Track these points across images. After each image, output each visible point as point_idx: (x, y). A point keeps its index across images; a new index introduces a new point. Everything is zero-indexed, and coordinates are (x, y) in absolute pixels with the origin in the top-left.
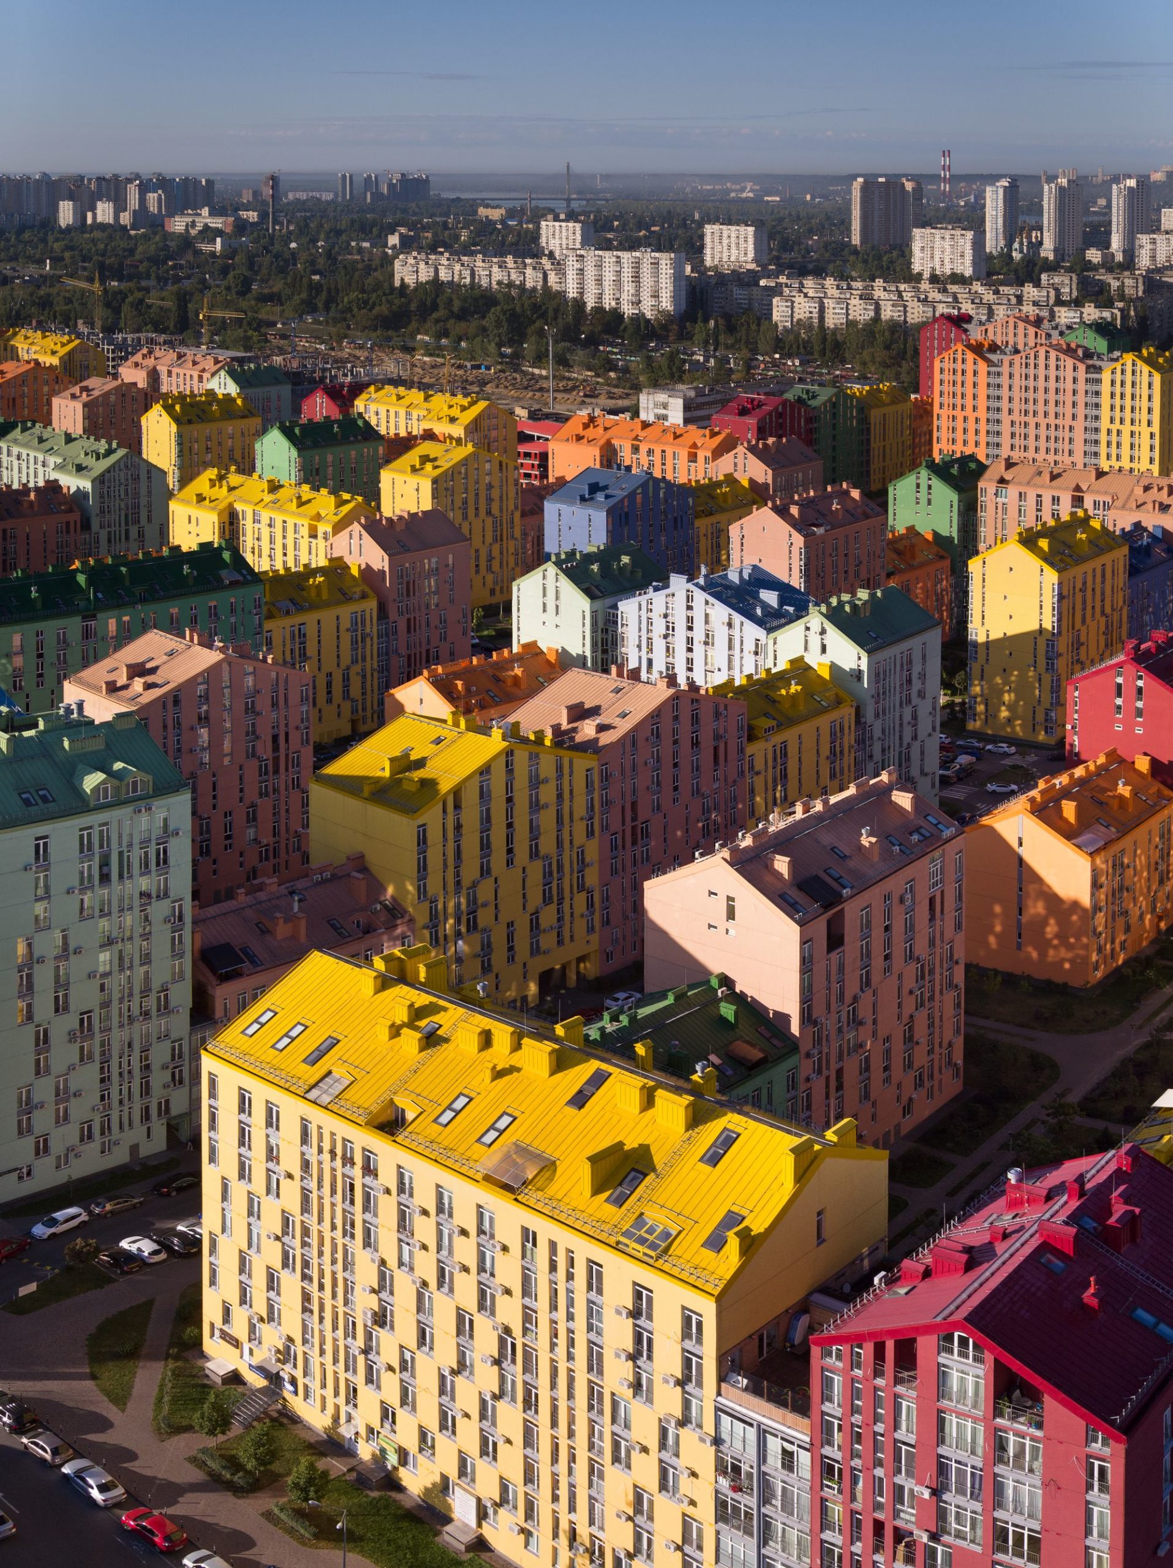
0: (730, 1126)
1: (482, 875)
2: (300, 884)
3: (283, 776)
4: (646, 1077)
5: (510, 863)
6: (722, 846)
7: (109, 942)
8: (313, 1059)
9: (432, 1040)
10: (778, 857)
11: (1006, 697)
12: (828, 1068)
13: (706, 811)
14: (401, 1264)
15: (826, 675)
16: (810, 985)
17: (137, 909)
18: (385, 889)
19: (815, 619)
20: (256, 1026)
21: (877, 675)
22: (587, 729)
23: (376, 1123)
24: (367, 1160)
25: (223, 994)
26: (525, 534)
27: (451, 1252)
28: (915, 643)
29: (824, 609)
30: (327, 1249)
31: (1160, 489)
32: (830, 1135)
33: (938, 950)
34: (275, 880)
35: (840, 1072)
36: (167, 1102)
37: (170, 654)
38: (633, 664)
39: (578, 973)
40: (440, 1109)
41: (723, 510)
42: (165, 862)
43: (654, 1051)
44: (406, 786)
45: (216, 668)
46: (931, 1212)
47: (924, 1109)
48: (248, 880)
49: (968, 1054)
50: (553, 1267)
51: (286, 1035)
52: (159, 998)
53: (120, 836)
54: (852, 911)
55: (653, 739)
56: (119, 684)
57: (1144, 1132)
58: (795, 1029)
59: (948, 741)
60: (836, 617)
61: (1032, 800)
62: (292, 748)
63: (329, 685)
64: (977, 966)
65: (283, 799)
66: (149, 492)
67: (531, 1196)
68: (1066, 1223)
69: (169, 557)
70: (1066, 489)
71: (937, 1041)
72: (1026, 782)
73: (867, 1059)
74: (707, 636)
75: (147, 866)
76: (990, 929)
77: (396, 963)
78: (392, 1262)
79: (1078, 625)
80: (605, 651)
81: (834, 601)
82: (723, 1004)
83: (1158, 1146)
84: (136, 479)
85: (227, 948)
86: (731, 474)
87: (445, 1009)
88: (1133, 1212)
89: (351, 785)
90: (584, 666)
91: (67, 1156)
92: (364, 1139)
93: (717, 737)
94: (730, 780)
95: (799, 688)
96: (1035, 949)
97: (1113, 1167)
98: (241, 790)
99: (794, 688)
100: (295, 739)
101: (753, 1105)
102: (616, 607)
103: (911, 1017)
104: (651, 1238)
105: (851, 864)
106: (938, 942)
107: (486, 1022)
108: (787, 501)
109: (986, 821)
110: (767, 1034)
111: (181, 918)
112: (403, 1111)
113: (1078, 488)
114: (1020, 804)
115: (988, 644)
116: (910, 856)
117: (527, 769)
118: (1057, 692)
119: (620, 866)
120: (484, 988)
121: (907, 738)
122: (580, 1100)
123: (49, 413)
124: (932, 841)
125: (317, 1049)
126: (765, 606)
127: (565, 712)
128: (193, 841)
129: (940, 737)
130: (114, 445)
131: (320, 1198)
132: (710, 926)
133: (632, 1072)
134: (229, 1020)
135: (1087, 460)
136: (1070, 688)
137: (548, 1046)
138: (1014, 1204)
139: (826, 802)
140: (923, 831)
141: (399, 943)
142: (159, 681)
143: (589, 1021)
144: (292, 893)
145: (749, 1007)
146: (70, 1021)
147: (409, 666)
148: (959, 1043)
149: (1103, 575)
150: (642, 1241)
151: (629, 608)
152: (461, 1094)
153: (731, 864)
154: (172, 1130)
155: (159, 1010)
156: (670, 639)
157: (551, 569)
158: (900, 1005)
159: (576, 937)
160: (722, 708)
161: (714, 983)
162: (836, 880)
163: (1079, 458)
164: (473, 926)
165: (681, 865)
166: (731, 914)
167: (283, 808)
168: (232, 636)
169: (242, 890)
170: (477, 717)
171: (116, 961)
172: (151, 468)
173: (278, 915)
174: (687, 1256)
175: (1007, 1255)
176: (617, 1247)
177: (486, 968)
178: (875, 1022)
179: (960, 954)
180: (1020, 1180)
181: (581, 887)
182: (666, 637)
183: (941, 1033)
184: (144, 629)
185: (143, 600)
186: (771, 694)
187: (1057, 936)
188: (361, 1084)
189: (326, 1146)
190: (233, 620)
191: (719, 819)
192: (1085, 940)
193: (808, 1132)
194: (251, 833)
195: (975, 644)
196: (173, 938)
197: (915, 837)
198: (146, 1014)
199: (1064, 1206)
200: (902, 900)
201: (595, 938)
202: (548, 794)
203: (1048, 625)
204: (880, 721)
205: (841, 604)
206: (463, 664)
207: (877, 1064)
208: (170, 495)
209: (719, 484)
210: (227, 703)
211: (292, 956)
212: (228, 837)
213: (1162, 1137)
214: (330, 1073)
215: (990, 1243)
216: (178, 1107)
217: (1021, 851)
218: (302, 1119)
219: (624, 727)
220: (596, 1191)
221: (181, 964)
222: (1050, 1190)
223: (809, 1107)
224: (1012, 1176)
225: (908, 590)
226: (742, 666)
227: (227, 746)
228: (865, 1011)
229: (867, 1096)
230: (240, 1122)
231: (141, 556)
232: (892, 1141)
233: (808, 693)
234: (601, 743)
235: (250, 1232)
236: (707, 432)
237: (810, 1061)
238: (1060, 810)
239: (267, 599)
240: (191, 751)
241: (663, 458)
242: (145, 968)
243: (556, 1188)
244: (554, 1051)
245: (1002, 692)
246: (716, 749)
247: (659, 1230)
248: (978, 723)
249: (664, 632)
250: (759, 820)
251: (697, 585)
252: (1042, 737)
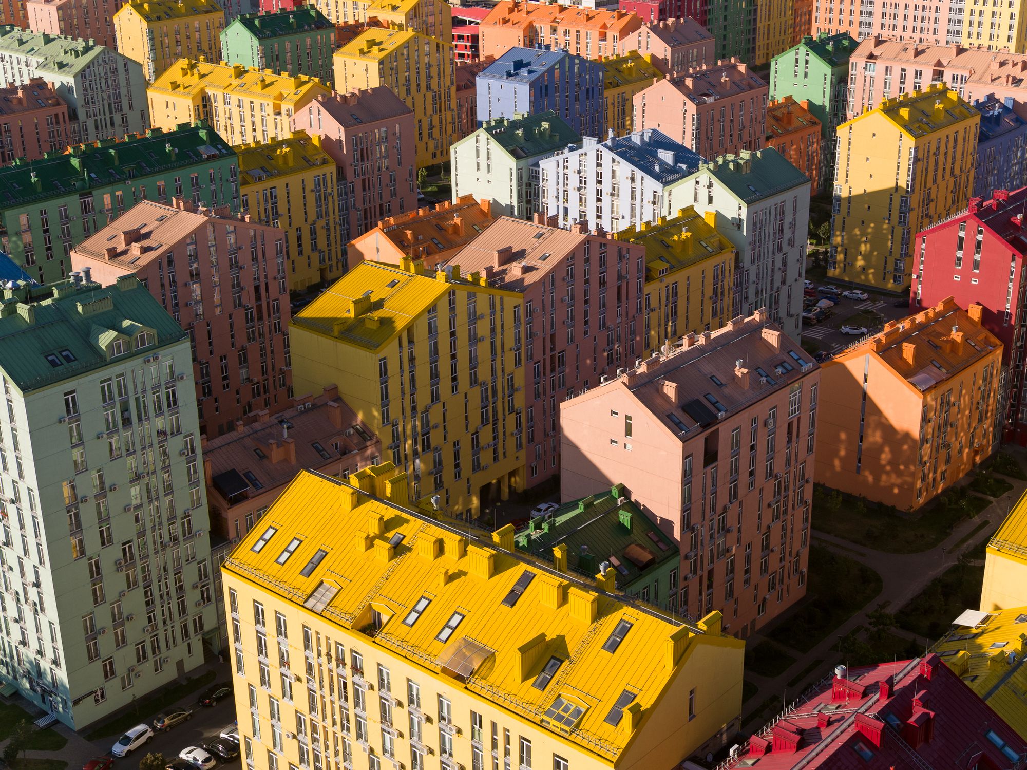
0: (626, 618)
1: (433, 401)
2: (287, 414)
3: (266, 322)
4: (562, 577)
5: (454, 389)
6: (622, 372)
7: (137, 477)
8: (308, 572)
9: (398, 549)
10: (667, 382)
11: (863, 248)
12: (702, 569)
13: (610, 342)
14: (385, 751)
15: (712, 223)
16: (690, 496)
17: (156, 446)
18: (356, 416)
19: (704, 174)
20: (262, 543)
21: (755, 224)
22: (515, 271)
23: (359, 627)
24: (354, 659)
25: (234, 516)
26: (460, 106)
27: (420, 737)
28: (788, 196)
29: (711, 166)
30: (331, 743)
31: (1015, 65)
32: (701, 625)
33: (793, 469)
34: (267, 411)
35: (711, 573)
36: (200, 618)
37: (161, 220)
38: (552, 212)
39: (510, 486)
40: (407, 611)
41: (628, 82)
42: (175, 403)
43: (568, 553)
44: (368, 325)
45: (201, 228)
46: (775, 698)
47: (775, 609)
48: (245, 413)
49: (811, 565)
50: (495, 746)
51: (286, 550)
52: (183, 524)
53: (135, 384)
54: (725, 431)
55: (568, 279)
56: (119, 250)
57: (944, 646)
58: (677, 534)
59: (811, 286)
60: (721, 173)
61: (878, 342)
62: (272, 297)
63: (299, 238)
64: (823, 486)
65: (268, 343)
66: (128, 84)
67: (477, 684)
68: (876, 718)
69: (153, 138)
70: (929, 64)
71: (788, 550)
72: (875, 325)
73: (732, 561)
74: (614, 188)
75: (160, 409)
76: (836, 453)
77: (367, 480)
78: (378, 750)
79: (929, 184)
80: (528, 202)
81: (720, 160)
82: (621, 512)
83: (954, 659)
84: (115, 72)
85: (233, 474)
86: (635, 51)
87: (407, 521)
88: (928, 714)
89: (323, 326)
90: (512, 214)
91: (129, 676)
92: (353, 642)
93: (621, 277)
94: (630, 316)
95: (689, 234)
96: (871, 473)
97: (916, 673)
98: (232, 336)
99: (685, 234)
100: (273, 287)
101: (644, 599)
102: (537, 165)
103: (769, 527)
104: (566, 715)
105: (726, 391)
106: (793, 462)
107: (437, 532)
108: (683, 74)
109: (838, 358)
110: (656, 539)
111: (193, 451)
112: (379, 614)
113: (939, 63)
114: (868, 344)
115: (850, 199)
116: (775, 386)
117: (466, 307)
118: (907, 243)
119: (541, 390)
120: (436, 501)
121: (777, 283)
122: (512, 599)
123: (26, 17)
124: (793, 374)
125: (310, 561)
126: (662, 163)
127: (496, 255)
128: (196, 383)
129: (804, 282)
130: (91, 43)
131: (323, 697)
132: (612, 441)
133: (551, 573)
134: (240, 540)
135: (950, 38)
136: (918, 240)
137: (487, 552)
138: (838, 696)
139: (707, 337)
140: (785, 365)
141: (369, 462)
142: (154, 245)
143: (518, 530)
144: (281, 422)
145: (641, 514)
146: (115, 552)
147: (366, 218)
148: (805, 553)
149: (956, 141)
150: (559, 718)
151: (548, 166)
152: (423, 597)
153: (629, 388)
154: (207, 643)
155: (184, 535)
156: (583, 191)
157: (482, 134)
158: (760, 517)
159: (508, 454)
160: (624, 252)
161: (615, 493)
162: (713, 404)
163: (942, 36)
164: (427, 446)
165: (589, 389)
166: (628, 432)
167: (269, 349)
168: (213, 201)
169: (241, 422)
170: (424, 262)
171: (145, 494)
172: (127, 61)
173: (271, 441)
174: (593, 730)
175: (829, 740)
176: (541, 725)
177: (439, 485)
178: (739, 530)
179: (810, 474)
180: (844, 676)
181: (512, 410)
182: (579, 189)
183: (792, 543)
184: (136, 201)
185: (132, 177)
186: (665, 239)
187: (890, 463)
188: (346, 591)
189: (324, 650)
190: (213, 188)
191: (621, 349)
192: (912, 468)
193: (684, 622)
194: (244, 372)
195: (839, 199)
196: (189, 468)
197: (780, 370)
198: (175, 539)
199: (877, 702)
200: (766, 424)
201: (522, 454)
202: (483, 328)
203: (903, 184)
204: (755, 267)
205: (726, 163)
206: (411, 215)
207: (740, 567)
208: (147, 84)
209: (625, 60)
210: (214, 260)
211: (285, 479)
212: (225, 378)
213: (958, 652)
214: (322, 583)
215: (818, 728)
216: (209, 623)
217: (865, 386)
218: (304, 626)
219: (545, 268)
220: (525, 678)
221: (197, 491)
222: (867, 688)
223: (686, 603)
224: (838, 672)
225: (784, 151)
226: (642, 214)
227: (217, 298)
228: (732, 522)
229: (731, 594)
230: (258, 632)
231: (126, 139)
232: (749, 634)
233: (696, 239)
234: (526, 283)
235: (274, 732)
236: (615, 14)
237: (688, 562)
238: (900, 351)
239: (241, 168)
240: (187, 305)
241: (578, 37)
242: (169, 497)
243: (496, 676)
244: (492, 556)
245: (859, 243)
246: (619, 288)
247: (572, 709)
248: (838, 270)
249: (578, 185)
250: (653, 351)
251: (605, 146)
252: (891, 285)
